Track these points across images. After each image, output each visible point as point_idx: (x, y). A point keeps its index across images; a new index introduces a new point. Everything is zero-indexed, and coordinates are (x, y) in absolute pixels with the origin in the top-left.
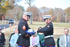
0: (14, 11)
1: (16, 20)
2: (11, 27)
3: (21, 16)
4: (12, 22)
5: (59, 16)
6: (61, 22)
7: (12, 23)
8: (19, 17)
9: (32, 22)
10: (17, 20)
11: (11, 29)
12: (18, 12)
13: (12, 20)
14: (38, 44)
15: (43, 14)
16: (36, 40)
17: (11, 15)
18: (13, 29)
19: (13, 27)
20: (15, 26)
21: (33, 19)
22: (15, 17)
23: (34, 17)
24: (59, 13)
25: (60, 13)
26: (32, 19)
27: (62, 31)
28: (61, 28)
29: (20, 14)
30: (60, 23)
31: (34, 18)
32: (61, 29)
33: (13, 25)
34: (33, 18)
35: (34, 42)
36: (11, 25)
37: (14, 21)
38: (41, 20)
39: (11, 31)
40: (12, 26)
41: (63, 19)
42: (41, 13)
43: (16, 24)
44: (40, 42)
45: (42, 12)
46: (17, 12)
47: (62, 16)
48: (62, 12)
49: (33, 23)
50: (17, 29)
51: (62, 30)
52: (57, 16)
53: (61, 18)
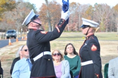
0: (16, 13)
1: (20, 31)
2: (11, 45)
4: (14, 34)
5: (104, 20)
6: (109, 31)
7: (12, 36)
10: (22, 29)
11: (12, 49)
12: (23, 14)
13: (13, 32)
14: (68, 77)
17: (10, 21)
18: (15, 48)
19: (15, 44)
21: (53, 27)
22: (19, 25)
23: (56, 23)
24: (104, 13)
25: (106, 13)
27: (112, 49)
30: (107, 33)
32: (109, 44)
33: (15, 41)
34: (52, 25)
36: (12, 42)
38: (68, 29)
39: (13, 53)
40: (14, 43)
41: (112, 24)
43: (20, 39)
44: (71, 73)
46: (21, 15)
47: (109, 20)
48: (110, 11)
51: (111, 46)
52: (101, 20)
53: (108, 23)
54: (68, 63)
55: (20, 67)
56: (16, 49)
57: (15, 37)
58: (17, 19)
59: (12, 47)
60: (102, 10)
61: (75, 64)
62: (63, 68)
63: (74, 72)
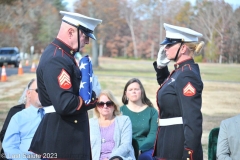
0: (20, 11)
1: (28, 51)
2: (6, 81)
3: (49, 33)
4: (13, 58)
5: (216, 36)
6: (224, 61)
7: (10, 63)
8: (41, 38)
9: (101, 59)
10: (32, 48)
11: (8, 89)
12: (38, 15)
13: (12, 52)
14: (127, 154)
15: (145, 25)
16: (116, 137)
17: (7, 27)
18: (16, 87)
19: (15, 81)
20: (25, 75)
21: (101, 47)
22: (27, 39)
23: (108, 38)
24: (217, 20)
25: (221, 20)
26: (98, 45)
27: (229, 100)
28: (226, 85)
29: (45, 27)
30: (220, 66)
31: (109, 45)
32: (224, 89)
33: (17, 73)
34: (101, 42)
36: (9, 74)
37: (22, 56)
38: (136, 52)
39: (8, 99)
40: (13, 77)
41: (233, 45)
42: (136, 20)
43: (27, 70)
44: (134, 143)
45: (142, 19)
46: (32, 15)
48: (230, 15)
49: (101, 65)
50: (35, 86)
51: (228, 93)
52: (209, 36)
53: (225, 43)
54: (129, 121)
55: (22, 126)
56: (18, 91)
57: (15, 64)
58: (23, 25)
59: (8, 85)
60: (212, 14)
61: (144, 125)
62: (117, 133)
63: (142, 143)
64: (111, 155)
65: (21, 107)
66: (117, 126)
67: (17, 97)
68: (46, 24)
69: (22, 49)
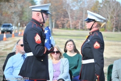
0: (13, 5)
1: (17, 25)
2: (6, 40)
3: (28, 16)
4: (9, 29)
5: (112, 18)
6: (116, 31)
7: (8, 31)
8: (24, 19)
10: (19, 24)
11: (7, 45)
12: (22, 7)
13: (9, 26)
15: (76, 12)
17: (7, 13)
19: (11, 40)
20: (15, 37)
21: (54, 23)
22: (16, 19)
23: (57, 19)
24: (112, 10)
25: (114, 10)
26: (52, 22)
27: (118, 51)
29: (25, 13)
30: (114, 33)
31: (57, 22)
32: (115, 45)
33: (11, 37)
34: (54, 21)
35: (57, 73)
36: (7, 37)
37: (14, 28)
38: (71, 26)
39: (7, 49)
40: (10, 38)
42: (71, 10)
43: (16, 35)
45: (74, 9)
46: (19, 7)
47: (117, 18)
48: (119, 8)
49: (54, 32)
51: (118, 47)
52: (108, 18)
53: (116, 22)
54: (68, 61)
55: (14, 63)
56: (12, 45)
57: (11, 32)
58: (15, 12)
59: (7, 42)
60: (110, 7)
61: (75, 63)
62: (61, 67)
63: (74, 72)
64: (58, 78)
65: (13, 54)
66: (61, 63)
67: (11, 48)
68: (26, 12)
69: (14, 24)
